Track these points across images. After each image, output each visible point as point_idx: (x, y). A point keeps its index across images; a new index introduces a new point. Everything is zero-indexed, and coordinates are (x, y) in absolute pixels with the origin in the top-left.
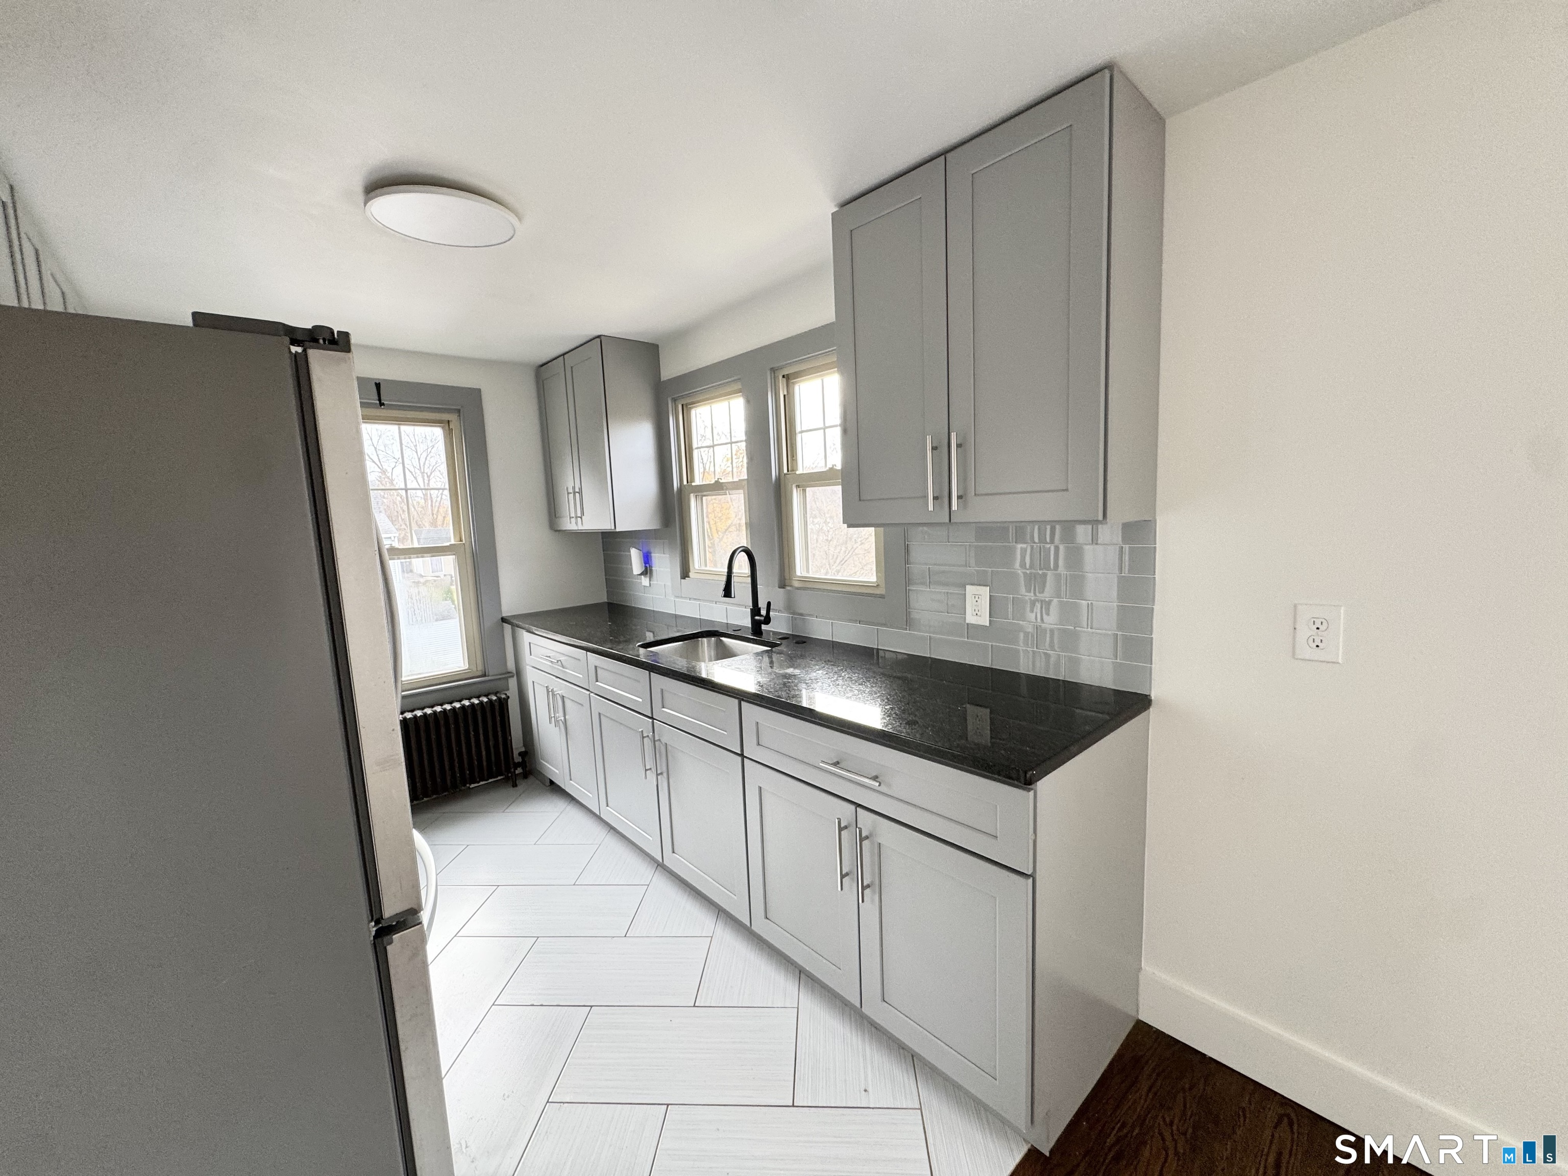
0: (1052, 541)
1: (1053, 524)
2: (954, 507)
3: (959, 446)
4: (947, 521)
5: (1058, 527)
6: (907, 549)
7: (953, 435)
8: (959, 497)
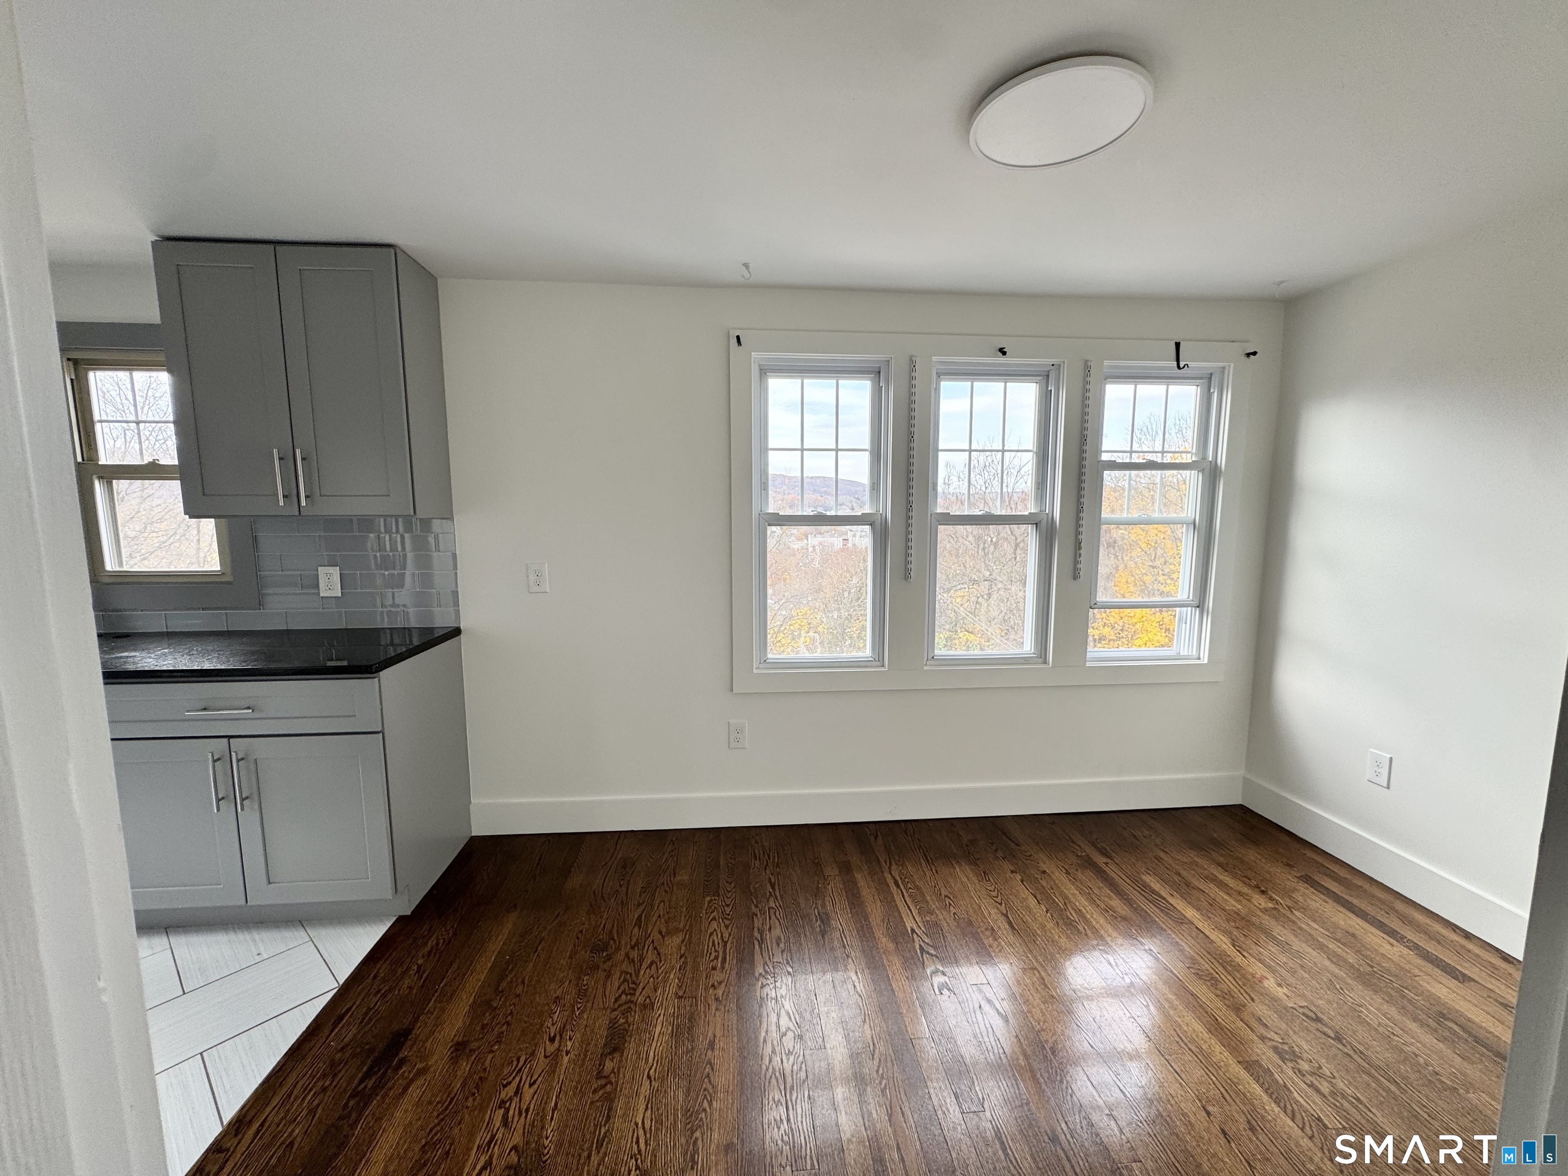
0: (397, 531)
1: (397, 517)
2: (303, 503)
3: (303, 459)
4: (297, 513)
5: (400, 520)
6: (255, 539)
7: (298, 452)
8: (307, 497)
